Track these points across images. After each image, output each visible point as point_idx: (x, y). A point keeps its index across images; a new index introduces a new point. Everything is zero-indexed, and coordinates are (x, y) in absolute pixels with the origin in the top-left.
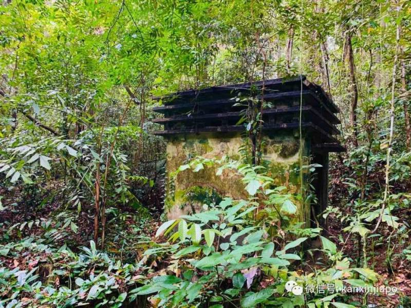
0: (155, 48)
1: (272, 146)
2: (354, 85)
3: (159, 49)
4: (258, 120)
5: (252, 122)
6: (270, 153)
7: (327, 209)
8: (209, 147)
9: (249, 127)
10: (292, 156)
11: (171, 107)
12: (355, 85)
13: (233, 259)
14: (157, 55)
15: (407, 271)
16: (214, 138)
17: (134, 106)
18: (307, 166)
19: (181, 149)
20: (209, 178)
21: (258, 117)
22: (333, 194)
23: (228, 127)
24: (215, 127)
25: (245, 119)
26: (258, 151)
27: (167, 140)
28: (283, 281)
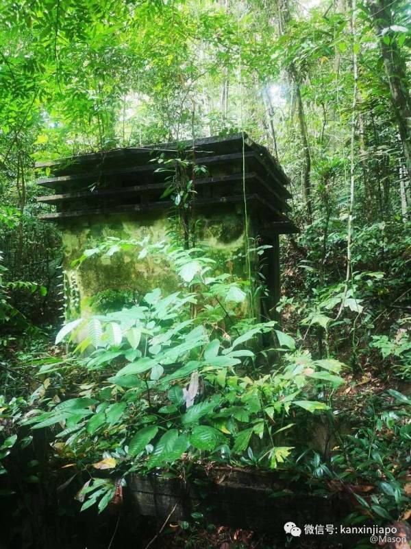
0: (33, 88)
1: (210, 228)
2: (305, 148)
3: (40, 91)
4: (190, 190)
5: (182, 193)
6: (208, 237)
7: (281, 300)
8: (125, 233)
9: (178, 200)
10: (236, 240)
11: (64, 178)
12: (307, 149)
13: (168, 358)
14: (37, 100)
15: (374, 368)
16: (130, 221)
17: (7, 182)
18: (254, 249)
19: (84, 239)
20: (128, 277)
21: (188, 186)
22: (286, 289)
23: (149, 205)
24: (131, 205)
25: (172, 189)
26: (193, 232)
27: (62, 228)
28: (233, 389)
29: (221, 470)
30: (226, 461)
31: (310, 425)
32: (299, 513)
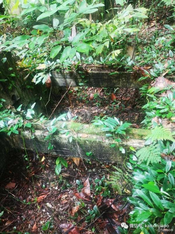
15: (158, 18)
28: (94, 28)
29: (89, 67)
30: (91, 63)
31: (126, 47)
32: (120, 79)
